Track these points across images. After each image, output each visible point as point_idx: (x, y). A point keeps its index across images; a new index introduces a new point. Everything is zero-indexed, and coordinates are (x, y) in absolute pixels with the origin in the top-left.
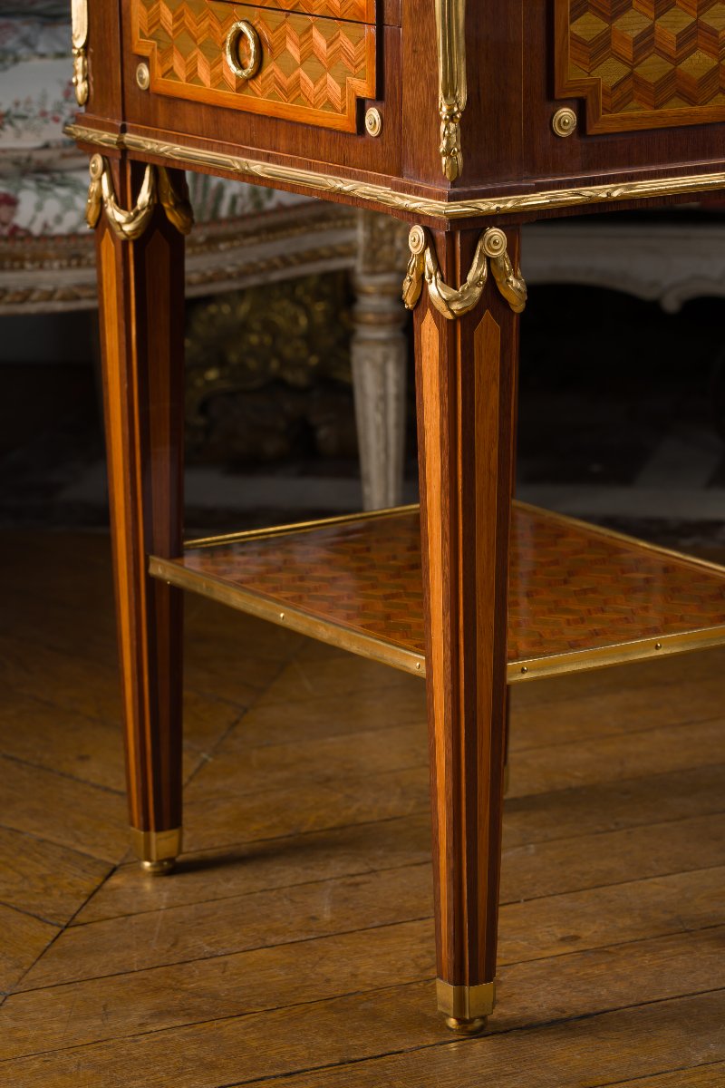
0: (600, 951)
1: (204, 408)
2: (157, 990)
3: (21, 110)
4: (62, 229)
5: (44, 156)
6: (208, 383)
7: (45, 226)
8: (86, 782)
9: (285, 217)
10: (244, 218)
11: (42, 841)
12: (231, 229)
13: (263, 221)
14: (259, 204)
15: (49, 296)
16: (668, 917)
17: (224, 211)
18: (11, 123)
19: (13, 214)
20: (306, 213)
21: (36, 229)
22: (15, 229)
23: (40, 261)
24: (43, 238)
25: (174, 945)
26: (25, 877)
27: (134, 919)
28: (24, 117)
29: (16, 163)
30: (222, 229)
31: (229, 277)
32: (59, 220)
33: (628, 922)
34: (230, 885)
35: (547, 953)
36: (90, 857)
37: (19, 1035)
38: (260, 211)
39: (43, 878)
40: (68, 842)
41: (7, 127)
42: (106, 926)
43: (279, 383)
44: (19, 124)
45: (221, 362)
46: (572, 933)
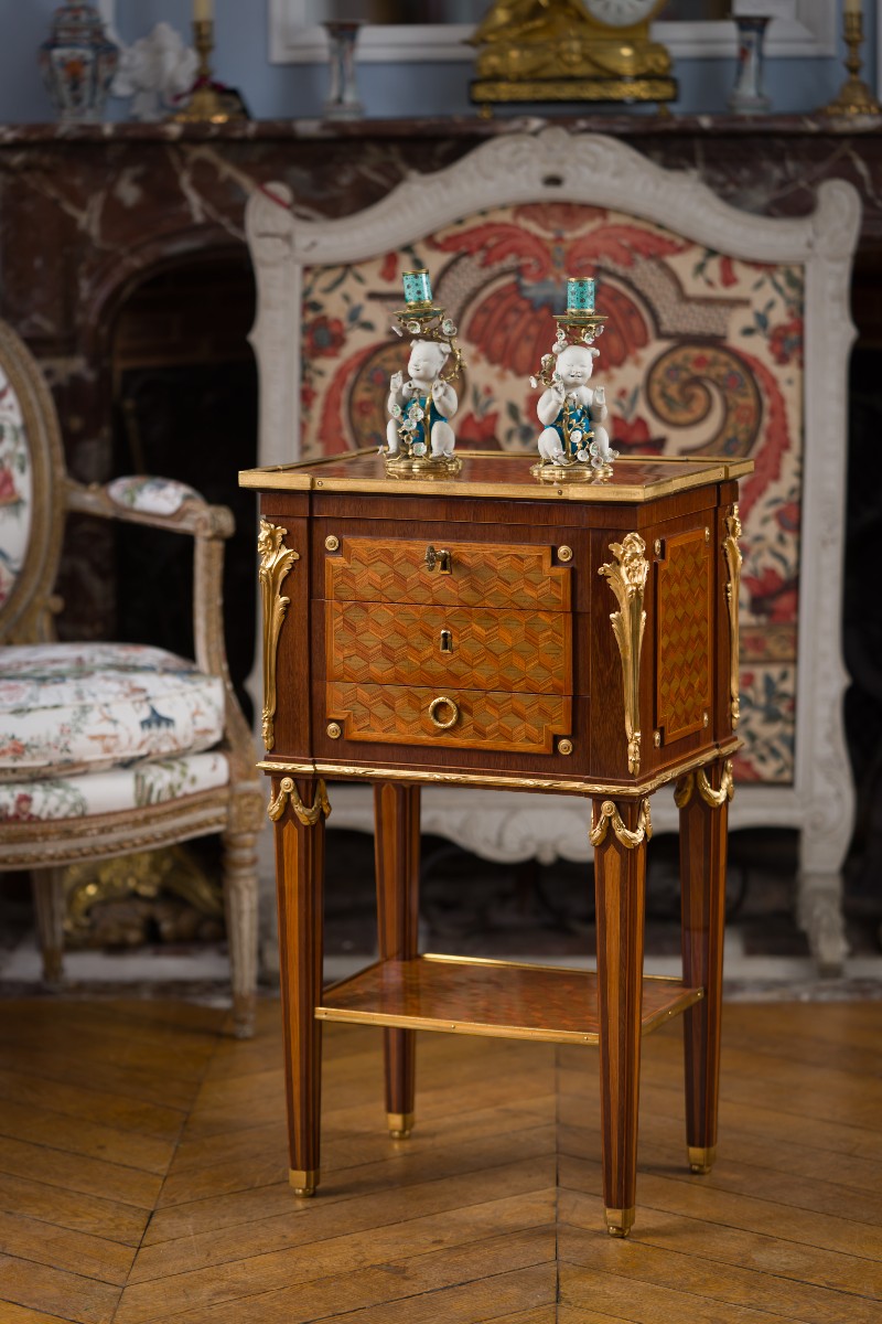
0: (457, 1248)
1: (88, 913)
2: (211, 1280)
3: (35, 742)
4: (59, 815)
5: (47, 771)
6: (89, 897)
7: (49, 814)
8: (110, 1162)
9: (186, 802)
10: (166, 803)
11: (100, 1198)
12: (158, 810)
13: (176, 805)
14: (173, 794)
15: (52, 858)
16: (490, 1227)
17: (154, 799)
18: (29, 751)
19: (29, 807)
20: (200, 798)
21: (44, 816)
22: (31, 816)
23: (46, 836)
24: (49, 820)
25: (208, 1255)
26: (101, 1220)
27: (178, 1241)
28: (36, 747)
29: (31, 774)
30: (152, 811)
31: (157, 840)
32: (57, 809)
33: (468, 1231)
34: (226, 1220)
35: (428, 1250)
36: (133, 1207)
37: (141, 1308)
38: (174, 798)
39: (111, 1220)
40: (118, 1199)
41: (27, 753)
42: (164, 1246)
43: (134, 895)
44: (34, 751)
45: (96, 881)
46: (438, 1238)
